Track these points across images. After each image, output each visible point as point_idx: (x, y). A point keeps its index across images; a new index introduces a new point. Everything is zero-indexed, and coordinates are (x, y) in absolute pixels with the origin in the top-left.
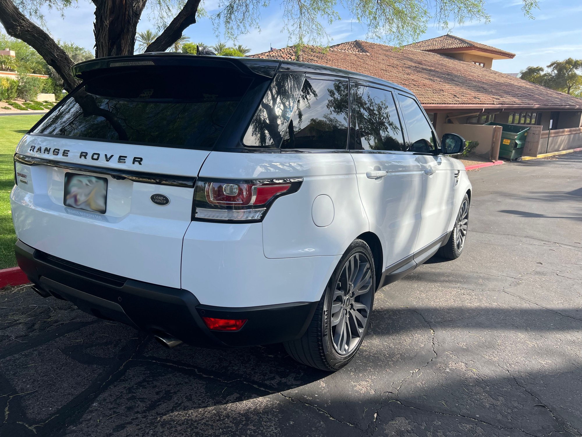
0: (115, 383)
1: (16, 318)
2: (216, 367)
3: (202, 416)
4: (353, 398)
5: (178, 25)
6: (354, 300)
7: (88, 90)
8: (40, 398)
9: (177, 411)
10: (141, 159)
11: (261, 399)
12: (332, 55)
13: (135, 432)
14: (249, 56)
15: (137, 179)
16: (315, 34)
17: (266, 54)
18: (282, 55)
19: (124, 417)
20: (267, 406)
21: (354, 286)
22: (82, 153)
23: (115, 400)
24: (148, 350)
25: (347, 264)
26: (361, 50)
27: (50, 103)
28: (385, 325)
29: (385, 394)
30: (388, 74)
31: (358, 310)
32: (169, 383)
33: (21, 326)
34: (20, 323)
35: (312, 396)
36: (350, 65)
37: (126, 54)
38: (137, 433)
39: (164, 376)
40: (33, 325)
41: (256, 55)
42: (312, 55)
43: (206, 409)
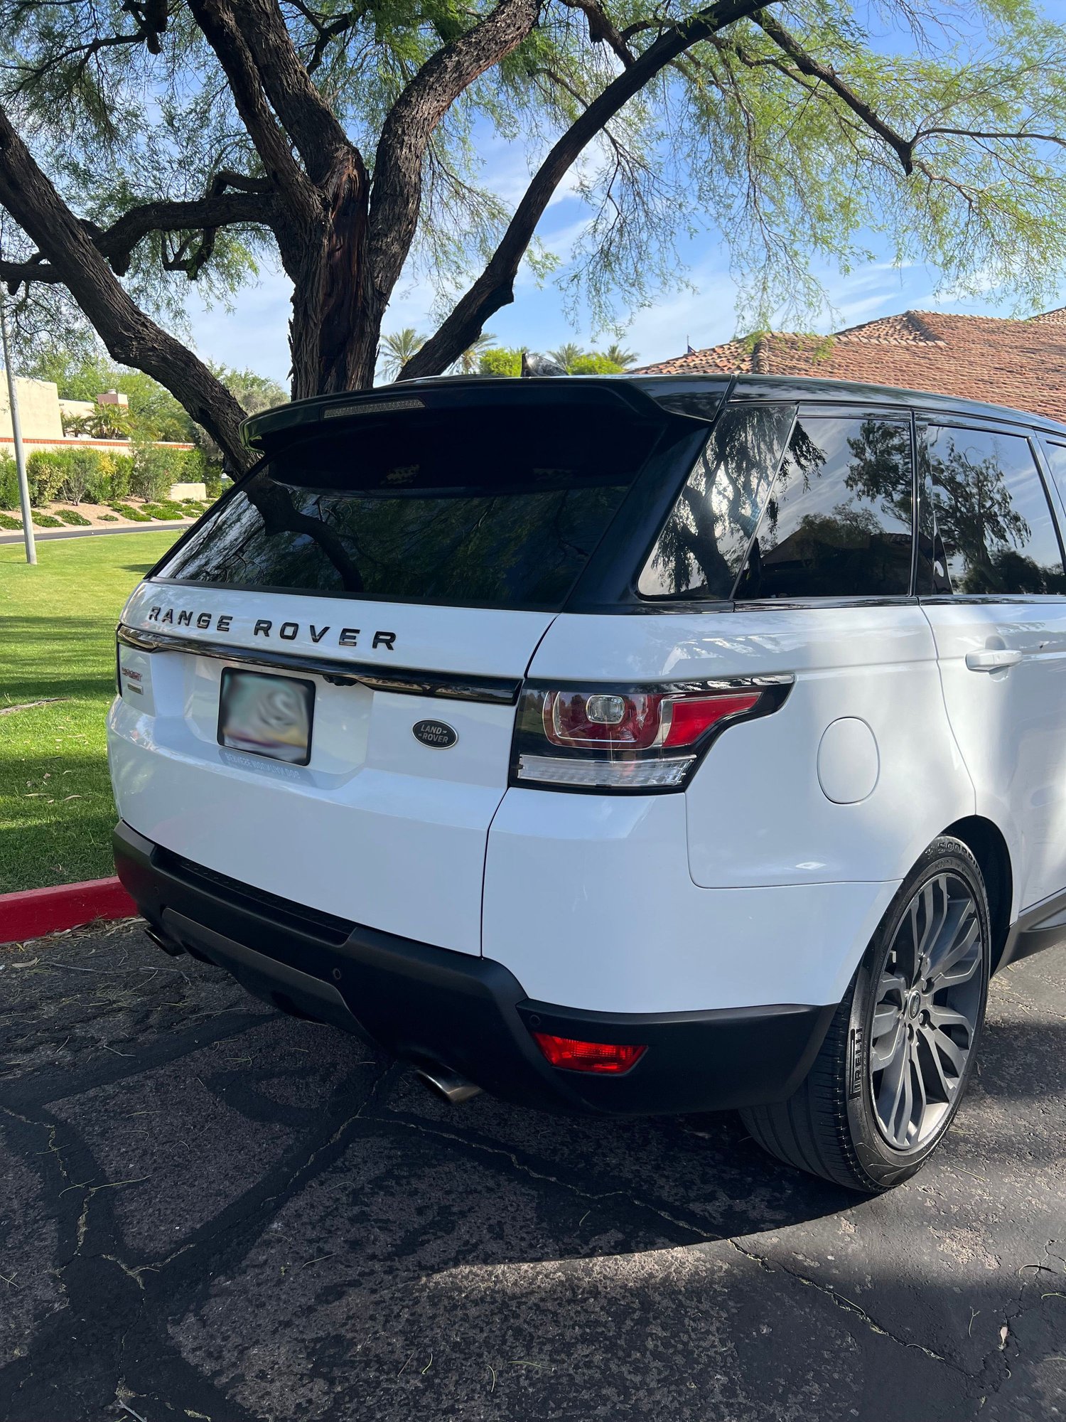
0: (323, 1174)
1: (112, 997)
2: (563, 1155)
3: (530, 1284)
4: (935, 1275)
5: (473, 310)
6: (931, 1000)
7: (275, 474)
8: (156, 1197)
9: (467, 1263)
10: (393, 636)
11: (679, 1252)
12: (845, 354)
13: (367, 1308)
14: (637, 370)
15: (380, 683)
16: (802, 306)
17: (678, 363)
18: (718, 361)
19: (343, 1267)
20: (697, 1273)
21: (933, 964)
22: (260, 622)
23: (322, 1219)
24: (398, 1094)
25: (914, 903)
26: (921, 335)
27: (196, 503)
28: (1018, 1069)
29: (1028, 1271)
30: (997, 390)
31: (943, 1028)
32: (447, 1187)
33: (120, 1016)
34: (120, 1009)
35: (820, 1258)
36: (892, 374)
37: (358, 387)
38: (371, 1313)
39: (435, 1166)
40: (147, 1016)
41: (653, 366)
42: (793, 357)
43: (539, 1267)
